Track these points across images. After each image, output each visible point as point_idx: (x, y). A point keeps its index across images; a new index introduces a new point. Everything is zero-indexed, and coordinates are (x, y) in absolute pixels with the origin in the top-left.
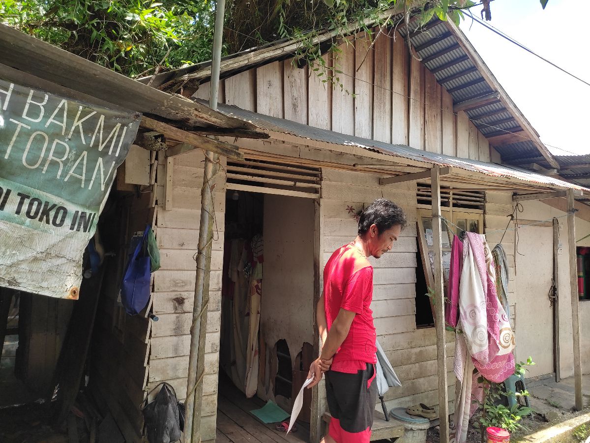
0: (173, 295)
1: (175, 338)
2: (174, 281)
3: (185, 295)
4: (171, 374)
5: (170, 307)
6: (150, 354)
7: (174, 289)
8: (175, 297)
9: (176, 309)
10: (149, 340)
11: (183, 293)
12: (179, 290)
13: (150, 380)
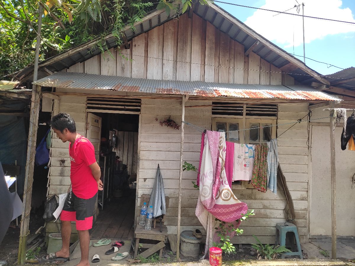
0: (60, 159)
1: (60, 177)
2: (60, 153)
3: (65, 159)
4: (58, 192)
5: (58, 164)
6: (50, 182)
7: (60, 156)
8: (61, 160)
9: (61, 164)
10: (49, 177)
11: (64, 158)
12: (63, 156)
13: (49, 193)
